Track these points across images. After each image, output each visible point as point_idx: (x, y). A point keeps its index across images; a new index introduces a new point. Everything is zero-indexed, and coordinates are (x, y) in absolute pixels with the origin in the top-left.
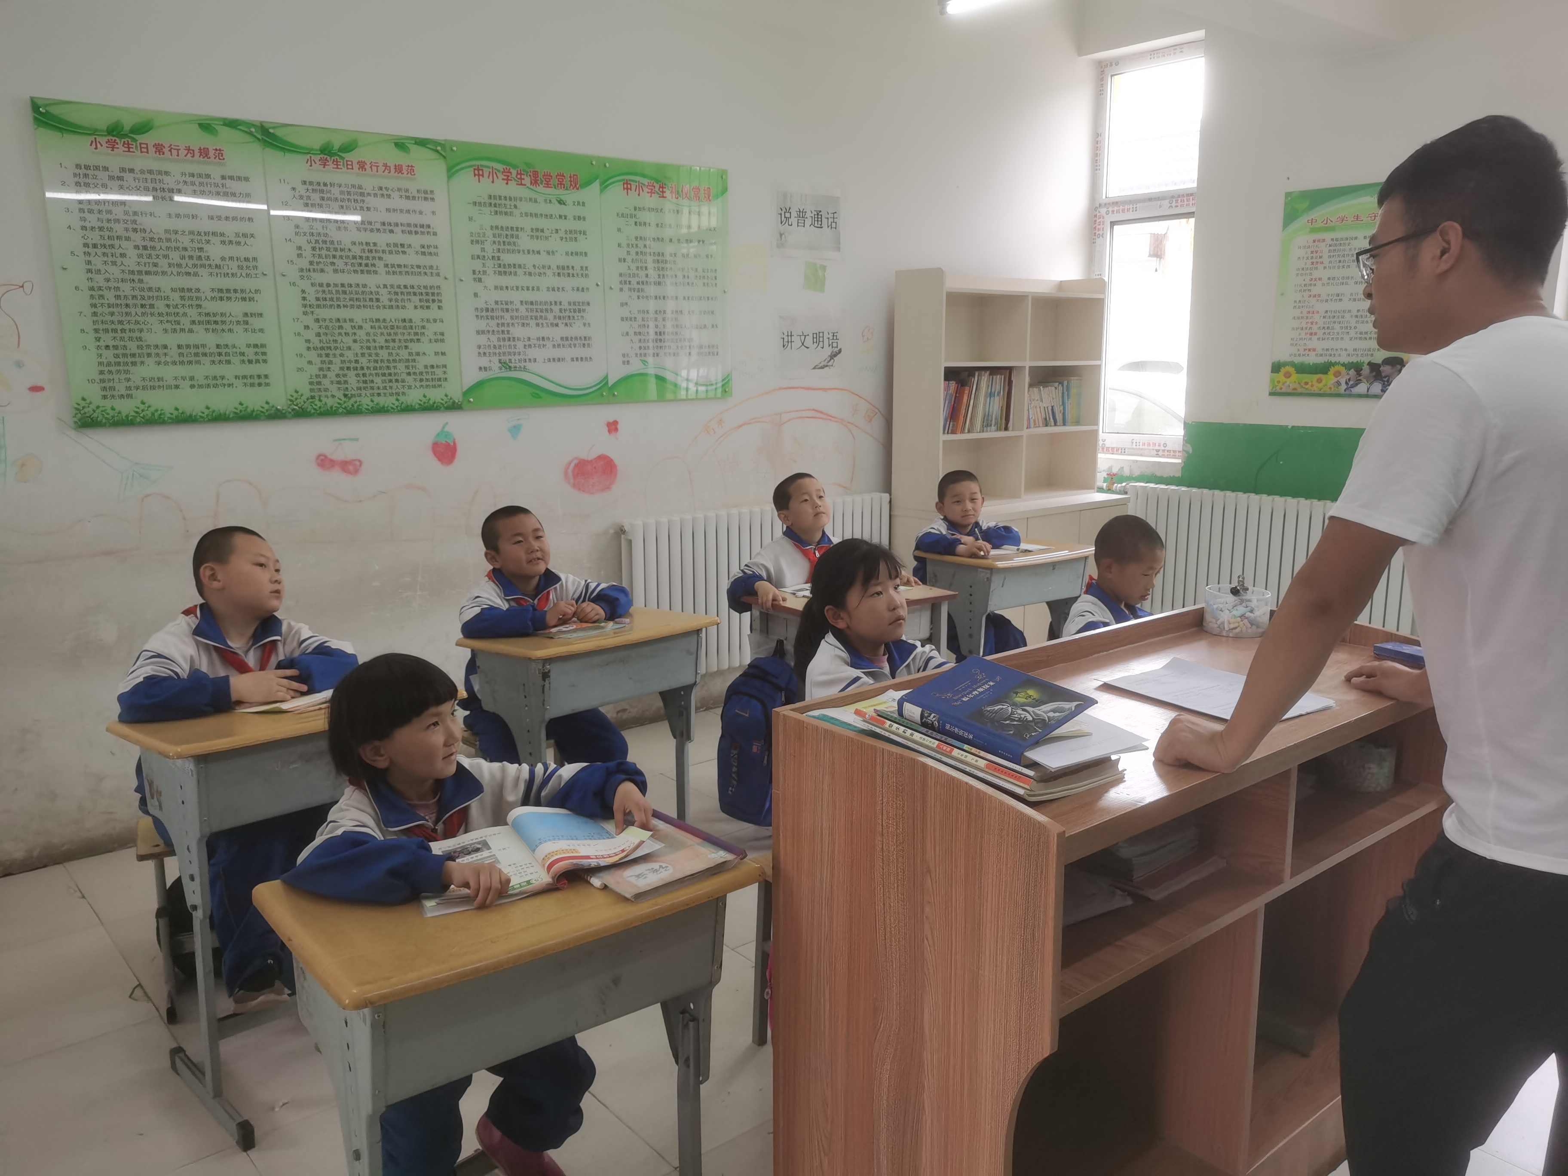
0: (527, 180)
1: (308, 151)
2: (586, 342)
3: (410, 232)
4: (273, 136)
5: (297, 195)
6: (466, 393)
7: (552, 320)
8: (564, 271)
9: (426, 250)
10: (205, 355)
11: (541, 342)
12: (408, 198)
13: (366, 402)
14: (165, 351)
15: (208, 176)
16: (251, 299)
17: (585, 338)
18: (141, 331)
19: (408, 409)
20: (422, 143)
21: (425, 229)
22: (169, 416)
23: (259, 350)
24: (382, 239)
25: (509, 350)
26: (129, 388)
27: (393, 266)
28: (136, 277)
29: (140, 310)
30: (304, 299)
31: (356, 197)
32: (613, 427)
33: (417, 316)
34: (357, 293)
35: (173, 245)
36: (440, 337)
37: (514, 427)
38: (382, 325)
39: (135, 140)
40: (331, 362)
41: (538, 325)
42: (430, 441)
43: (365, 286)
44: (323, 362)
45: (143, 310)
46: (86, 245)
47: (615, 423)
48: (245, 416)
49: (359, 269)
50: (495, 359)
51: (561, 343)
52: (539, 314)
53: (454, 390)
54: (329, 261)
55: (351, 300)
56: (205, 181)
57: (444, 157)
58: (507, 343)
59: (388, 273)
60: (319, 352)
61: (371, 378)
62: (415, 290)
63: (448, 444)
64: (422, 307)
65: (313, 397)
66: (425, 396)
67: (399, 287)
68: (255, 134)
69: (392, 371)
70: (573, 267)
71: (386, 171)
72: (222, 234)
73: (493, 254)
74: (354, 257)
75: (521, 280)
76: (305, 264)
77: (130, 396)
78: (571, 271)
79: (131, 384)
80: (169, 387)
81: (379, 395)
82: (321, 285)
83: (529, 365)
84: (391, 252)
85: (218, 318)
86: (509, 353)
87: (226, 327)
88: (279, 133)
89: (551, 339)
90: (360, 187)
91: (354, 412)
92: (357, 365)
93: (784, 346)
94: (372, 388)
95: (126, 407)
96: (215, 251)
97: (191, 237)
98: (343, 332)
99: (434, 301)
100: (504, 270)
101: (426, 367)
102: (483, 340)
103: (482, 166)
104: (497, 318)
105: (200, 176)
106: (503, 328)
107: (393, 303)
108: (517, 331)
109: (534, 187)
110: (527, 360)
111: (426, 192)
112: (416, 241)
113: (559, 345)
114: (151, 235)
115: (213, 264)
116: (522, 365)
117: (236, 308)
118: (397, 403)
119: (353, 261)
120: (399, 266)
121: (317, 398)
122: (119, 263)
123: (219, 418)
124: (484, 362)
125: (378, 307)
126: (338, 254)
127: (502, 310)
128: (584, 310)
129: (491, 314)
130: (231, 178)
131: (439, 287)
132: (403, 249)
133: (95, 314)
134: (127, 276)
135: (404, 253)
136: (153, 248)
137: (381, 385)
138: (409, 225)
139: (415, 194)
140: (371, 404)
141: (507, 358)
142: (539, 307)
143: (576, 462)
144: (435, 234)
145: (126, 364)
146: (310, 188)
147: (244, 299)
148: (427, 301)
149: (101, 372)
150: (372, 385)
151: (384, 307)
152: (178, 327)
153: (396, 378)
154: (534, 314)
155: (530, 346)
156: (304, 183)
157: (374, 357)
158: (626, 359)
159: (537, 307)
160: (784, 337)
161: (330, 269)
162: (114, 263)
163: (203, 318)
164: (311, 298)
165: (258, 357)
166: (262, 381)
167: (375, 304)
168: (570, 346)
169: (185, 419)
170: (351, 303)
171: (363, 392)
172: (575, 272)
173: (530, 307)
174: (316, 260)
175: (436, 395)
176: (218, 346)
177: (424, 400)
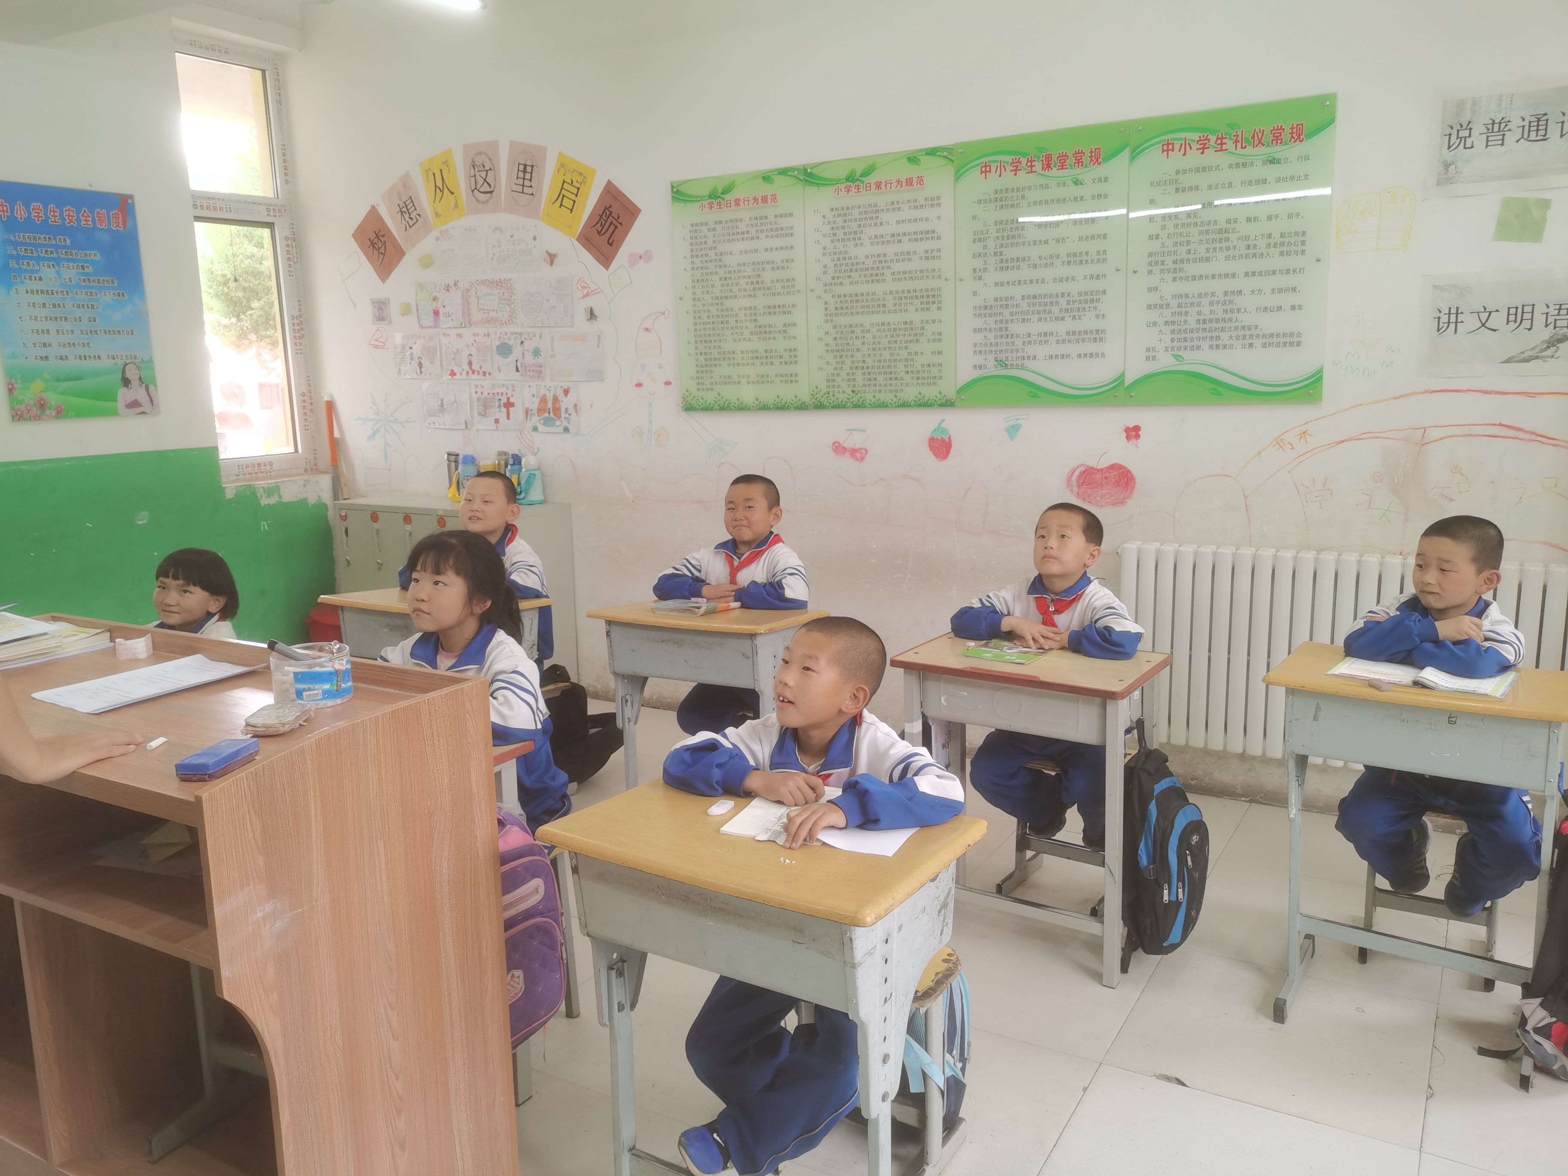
0: (1038, 166)
1: (836, 182)
2: (1098, 336)
3: (916, 240)
4: (810, 175)
5: (826, 221)
6: (959, 392)
7: (1057, 314)
8: (1075, 259)
9: (929, 255)
10: (757, 358)
11: (1043, 338)
12: (916, 207)
13: (869, 397)
14: (733, 356)
15: (766, 217)
16: (789, 312)
17: (1097, 331)
18: (720, 341)
19: (904, 405)
20: (931, 152)
21: (931, 234)
22: (733, 404)
23: (793, 354)
24: (891, 250)
25: (1007, 348)
26: (712, 383)
27: (899, 273)
28: (719, 302)
29: (720, 326)
30: (826, 309)
31: (871, 215)
32: (1133, 433)
33: (917, 317)
34: (867, 301)
35: (741, 275)
36: (937, 337)
37: (1013, 427)
38: (886, 328)
39: (723, 199)
40: (843, 363)
41: (1040, 320)
42: (927, 436)
43: (874, 294)
44: (837, 363)
45: (722, 326)
46: (693, 281)
47: (1137, 429)
48: (781, 407)
49: (870, 279)
50: (991, 357)
51: (1067, 338)
52: (1042, 308)
53: (948, 389)
54: (846, 274)
55: (862, 307)
56: (764, 221)
57: (953, 161)
58: (1005, 340)
59: (894, 280)
60: (835, 354)
61: (875, 376)
62: (917, 294)
63: (943, 440)
64: (923, 309)
65: (828, 393)
66: (920, 393)
67: (903, 292)
68: (799, 176)
69: (893, 370)
70: (1087, 253)
71: (899, 186)
72: (773, 262)
73: (996, 250)
74: (867, 269)
75: (1025, 273)
76: (827, 279)
77: (712, 389)
78: (1084, 258)
79: (713, 380)
80: (734, 383)
81: (880, 391)
82: (839, 296)
83: (1027, 363)
84: (898, 261)
85: (767, 329)
86: (1006, 351)
87: (771, 336)
88: (816, 171)
89: (1055, 335)
90: (876, 205)
91: (859, 406)
92: (863, 365)
93: (1438, 330)
94: (875, 385)
95: (710, 397)
96: (768, 276)
97: (754, 267)
98: (854, 336)
99: (934, 303)
100: (1005, 265)
101: (923, 365)
102: (979, 338)
103: (989, 162)
104: (995, 314)
105: (761, 218)
106: (1001, 326)
107: (897, 308)
108: (1017, 328)
109: (1046, 173)
110: (1026, 358)
111: (933, 199)
112: (921, 247)
113: (1064, 341)
114: (730, 269)
115: (766, 286)
116: (1020, 362)
117: (778, 320)
118: (895, 399)
119: (865, 272)
120: (904, 272)
121: (831, 394)
122: (710, 292)
123: (764, 408)
124: (979, 360)
125: (884, 312)
126: (854, 268)
127: (1002, 306)
128: (1098, 300)
129: (990, 311)
130: (781, 216)
131: (939, 289)
132: (909, 257)
133: (696, 330)
134: (714, 301)
135: (910, 259)
136: (730, 278)
137: (883, 383)
138: (915, 233)
139: (923, 203)
140: (873, 400)
141: (1004, 356)
142: (1043, 300)
143: (1083, 469)
144: (939, 238)
145: (711, 365)
146: (836, 213)
147: (784, 313)
148: (928, 303)
149: (698, 372)
150: (875, 382)
151: (889, 312)
152: (742, 337)
153: (896, 376)
154: (1037, 308)
155: (1030, 343)
156: (832, 210)
157: (878, 358)
158: (1151, 354)
159: (1040, 300)
160: (1441, 315)
161: (847, 282)
162: (708, 292)
163: (758, 330)
164: (832, 308)
165: (791, 359)
166: (793, 378)
167: (882, 309)
168: (1077, 341)
169: (742, 408)
170: (863, 310)
171: (868, 389)
172: (1089, 258)
173: (1032, 301)
174: (837, 274)
175: (930, 393)
176: (766, 351)
177: (919, 397)
